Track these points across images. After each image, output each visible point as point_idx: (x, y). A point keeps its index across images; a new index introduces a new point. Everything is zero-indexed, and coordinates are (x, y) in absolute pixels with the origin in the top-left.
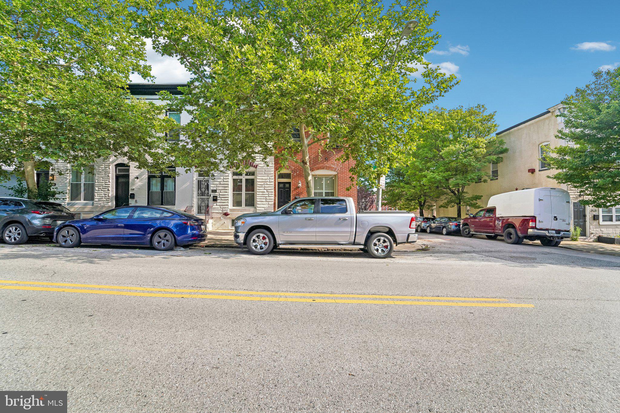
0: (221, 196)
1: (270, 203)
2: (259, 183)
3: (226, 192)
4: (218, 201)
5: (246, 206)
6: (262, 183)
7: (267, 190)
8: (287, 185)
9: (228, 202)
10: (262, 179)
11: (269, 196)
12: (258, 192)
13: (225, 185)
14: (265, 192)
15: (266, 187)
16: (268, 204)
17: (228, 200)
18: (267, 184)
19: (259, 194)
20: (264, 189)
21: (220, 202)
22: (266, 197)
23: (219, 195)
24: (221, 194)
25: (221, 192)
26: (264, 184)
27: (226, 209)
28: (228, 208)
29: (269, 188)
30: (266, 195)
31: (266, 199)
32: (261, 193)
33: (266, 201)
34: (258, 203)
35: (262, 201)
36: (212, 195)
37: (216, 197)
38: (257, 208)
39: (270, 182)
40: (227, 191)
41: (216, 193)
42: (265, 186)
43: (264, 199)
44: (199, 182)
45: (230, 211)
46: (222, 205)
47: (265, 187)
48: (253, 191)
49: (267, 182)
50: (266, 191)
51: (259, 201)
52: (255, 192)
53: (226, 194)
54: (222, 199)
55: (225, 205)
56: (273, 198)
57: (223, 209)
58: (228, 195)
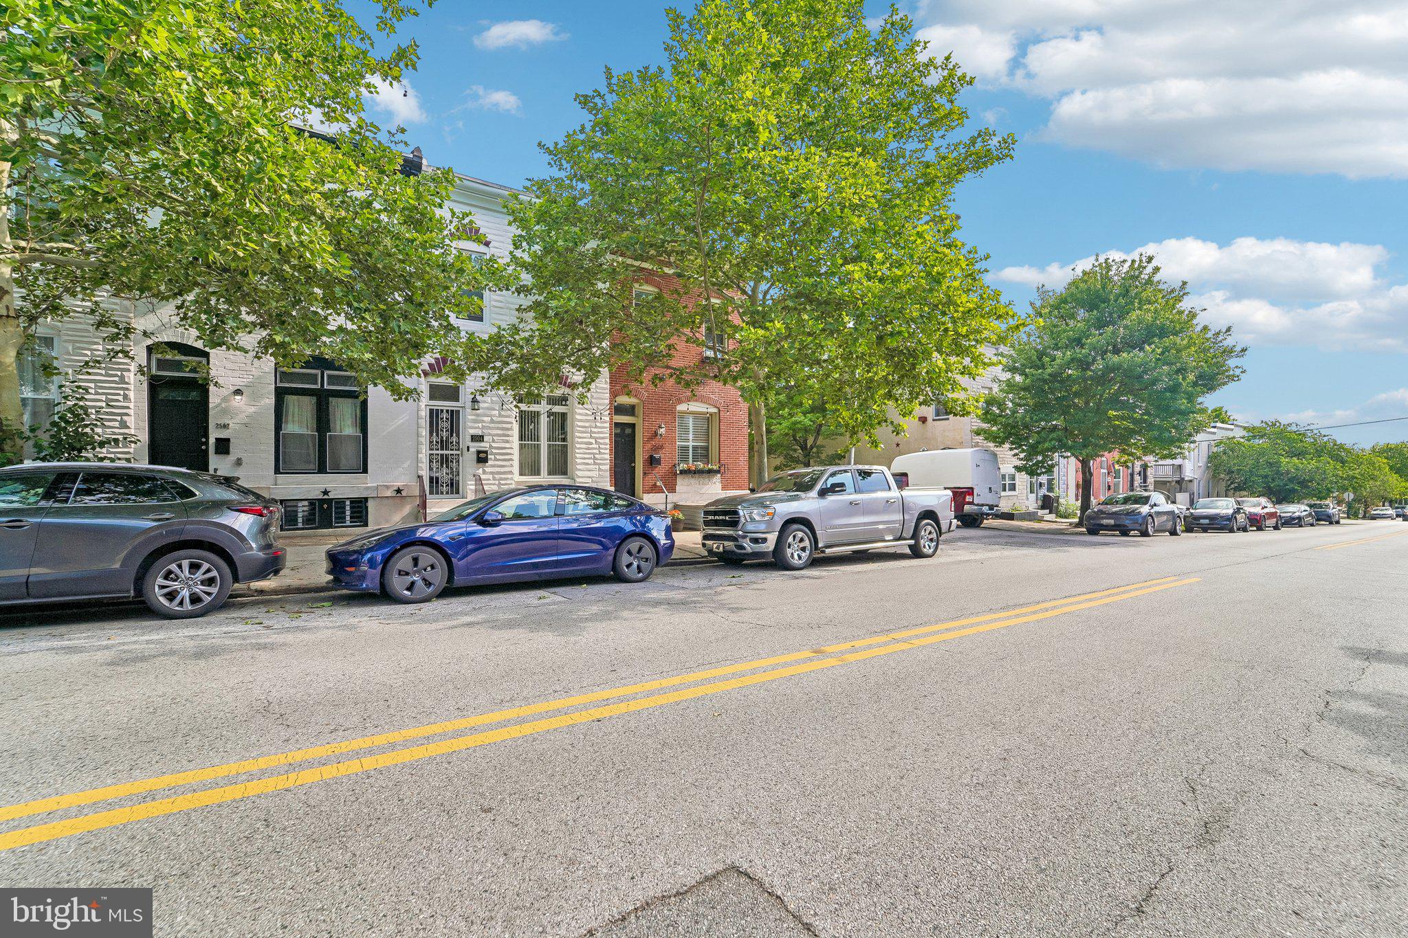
0: (494, 451)
1: (603, 468)
2: (579, 424)
3: (507, 442)
4: (490, 462)
5: (549, 474)
6: (587, 424)
7: (596, 439)
8: (628, 431)
9: (512, 466)
11: (600, 453)
12: (578, 443)
13: (504, 426)
14: (591, 444)
15: (595, 433)
17: (512, 460)
18: (596, 427)
19: (579, 448)
20: (591, 437)
21: (492, 466)
22: (594, 454)
23: (491, 447)
24: (494, 445)
25: (493, 441)
26: (591, 427)
27: (508, 482)
28: (512, 479)
29: (601, 435)
30: (595, 451)
31: (595, 459)
32: (584, 446)
33: (595, 464)
34: (578, 467)
35: (588, 464)
36: (475, 447)
37: (486, 452)
38: (577, 480)
40: (508, 438)
41: (482, 444)
42: (593, 430)
43: (591, 458)
44: (434, 415)
46: (498, 473)
47: (592, 432)
48: (564, 440)
49: (596, 421)
50: (593, 441)
51: (580, 464)
52: (569, 443)
53: (507, 445)
54: (498, 457)
55: (505, 473)
56: (608, 456)
57: (502, 482)
58: (511, 448)
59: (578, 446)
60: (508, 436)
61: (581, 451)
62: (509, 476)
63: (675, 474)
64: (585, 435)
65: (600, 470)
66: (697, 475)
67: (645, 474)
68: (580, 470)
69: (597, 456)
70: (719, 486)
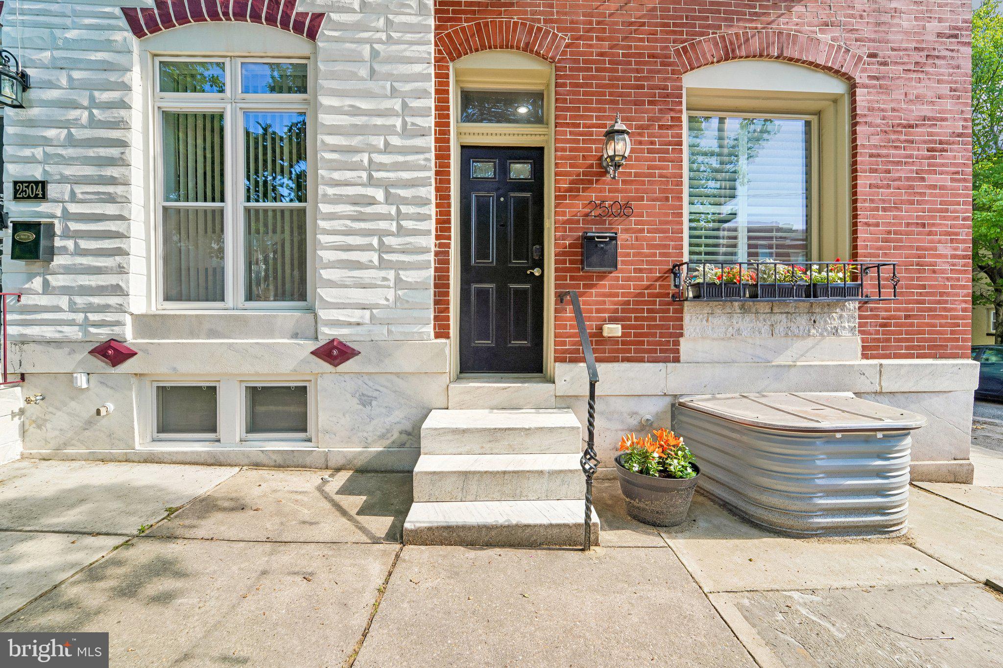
0: (74, 226)
1: (409, 276)
2: (331, 140)
3: (111, 199)
4: (57, 259)
6: (355, 141)
7: (386, 185)
8: (520, 170)
9: (126, 270)
10: (355, 111)
11: (401, 231)
13: (103, 152)
14: (372, 202)
15: (382, 167)
16: (398, 280)
17: (120, 252)
18: (388, 149)
19: (332, 217)
20: (371, 182)
21: (69, 270)
22: (381, 234)
23: (67, 216)
24: (73, 208)
25: (73, 198)
26: (369, 149)
27: (109, 317)
28: (121, 309)
29: (406, 175)
30: (383, 225)
31: (383, 248)
32: (348, 209)
33: (383, 264)
34: (325, 274)
35: (357, 265)
36: (18, 214)
37: (45, 230)
38: (323, 314)
39: (406, 132)
40: (119, 190)
41: (42, 208)
42: (378, 158)
43: (368, 248)
45: (138, 333)
46: (85, 291)
47: (373, 166)
49: (390, 130)
50: (379, 194)
51: (332, 265)
52: (308, 202)
53: (110, 209)
54: (84, 244)
55: (101, 291)
56: (427, 242)
57: (93, 317)
58: (121, 218)
59: (325, 208)
60: (113, 181)
61: (337, 225)
62: (113, 300)
63: (678, 299)
64: (348, 175)
65: (400, 283)
66: (763, 306)
67: (562, 296)
68: (331, 284)
69: (388, 240)
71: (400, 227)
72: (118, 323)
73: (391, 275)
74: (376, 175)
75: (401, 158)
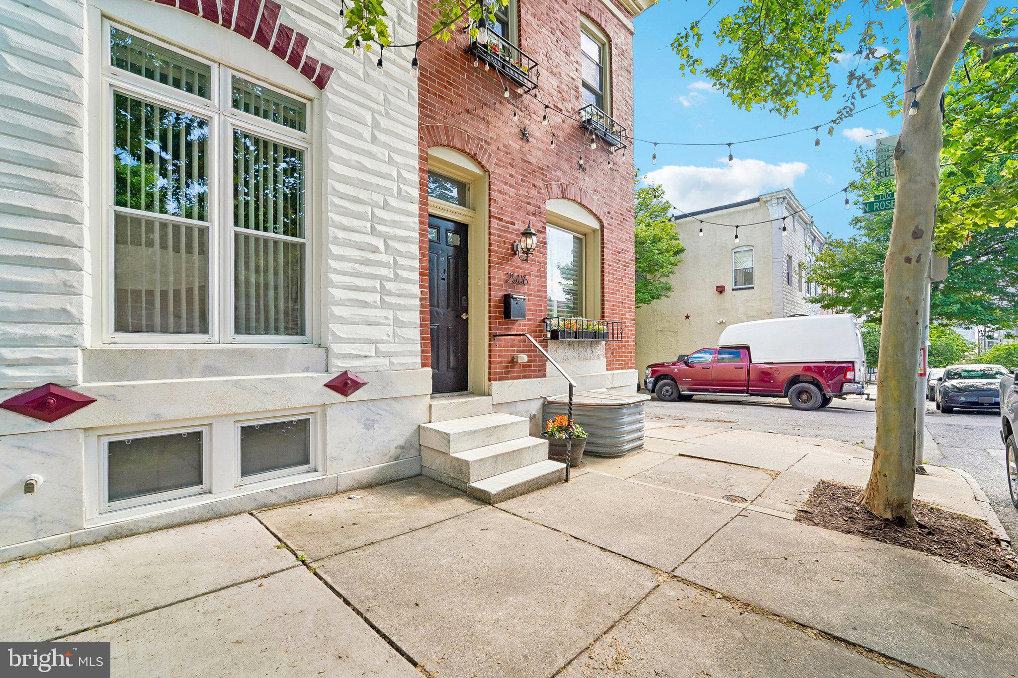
1: (403, 316)
2: (342, 188)
3: (46, 190)
5: (243, 326)
6: (361, 194)
7: (386, 238)
10: (363, 168)
11: (397, 278)
12: (336, 241)
14: (376, 250)
15: (382, 221)
16: (395, 318)
17: (65, 265)
18: (387, 207)
19: (341, 258)
20: (374, 232)
22: (383, 279)
26: (373, 203)
27: (46, 353)
28: (69, 342)
29: (400, 232)
30: (384, 272)
31: (384, 291)
32: (355, 253)
33: (384, 305)
34: (337, 311)
35: (365, 304)
38: (336, 348)
39: (400, 197)
42: (380, 213)
43: (373, 290)
45: (92, 373)
47: (375, 219)
48: (294, 228)
49: (389, 192)
50: (380, 245)
51: (341, 303)
52: (308, 239)
56: (416, 290)
57: (11, 353)
58: (66, 219)
59: (335, 250)
60: (49, 166)
61: (347, 266)
62: (51, 330)
63: (545, 340)
64: (356, 223)
65: (397, 322)
67: (493, 336)
68: (342, 320)
69: (390, 286)
70: (603, 362)
71: (396, 275)
72: (65, 361)
73: (390, 314)
74: (379, 228)
75: (397, 217)
